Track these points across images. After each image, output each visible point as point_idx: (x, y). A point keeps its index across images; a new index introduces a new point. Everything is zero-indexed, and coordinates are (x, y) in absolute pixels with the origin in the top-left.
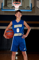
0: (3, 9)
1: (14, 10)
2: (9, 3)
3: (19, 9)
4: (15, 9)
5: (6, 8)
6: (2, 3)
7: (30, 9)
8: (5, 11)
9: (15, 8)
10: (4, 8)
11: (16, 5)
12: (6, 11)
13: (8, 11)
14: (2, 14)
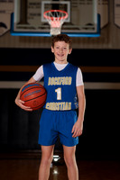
0: (15, 30)
1: (49, 33)
2: (35, 15)
3: (64, 31)
4: (51, 30)
5: (25, 28)
6: (12, 15)
7: (95, 31)
8: (21, 37)
9: (49, 28)
10: (20, 28)
11: (55, 18)
12: (25, 37)
13: (30, 37)
14: (12, 46)
